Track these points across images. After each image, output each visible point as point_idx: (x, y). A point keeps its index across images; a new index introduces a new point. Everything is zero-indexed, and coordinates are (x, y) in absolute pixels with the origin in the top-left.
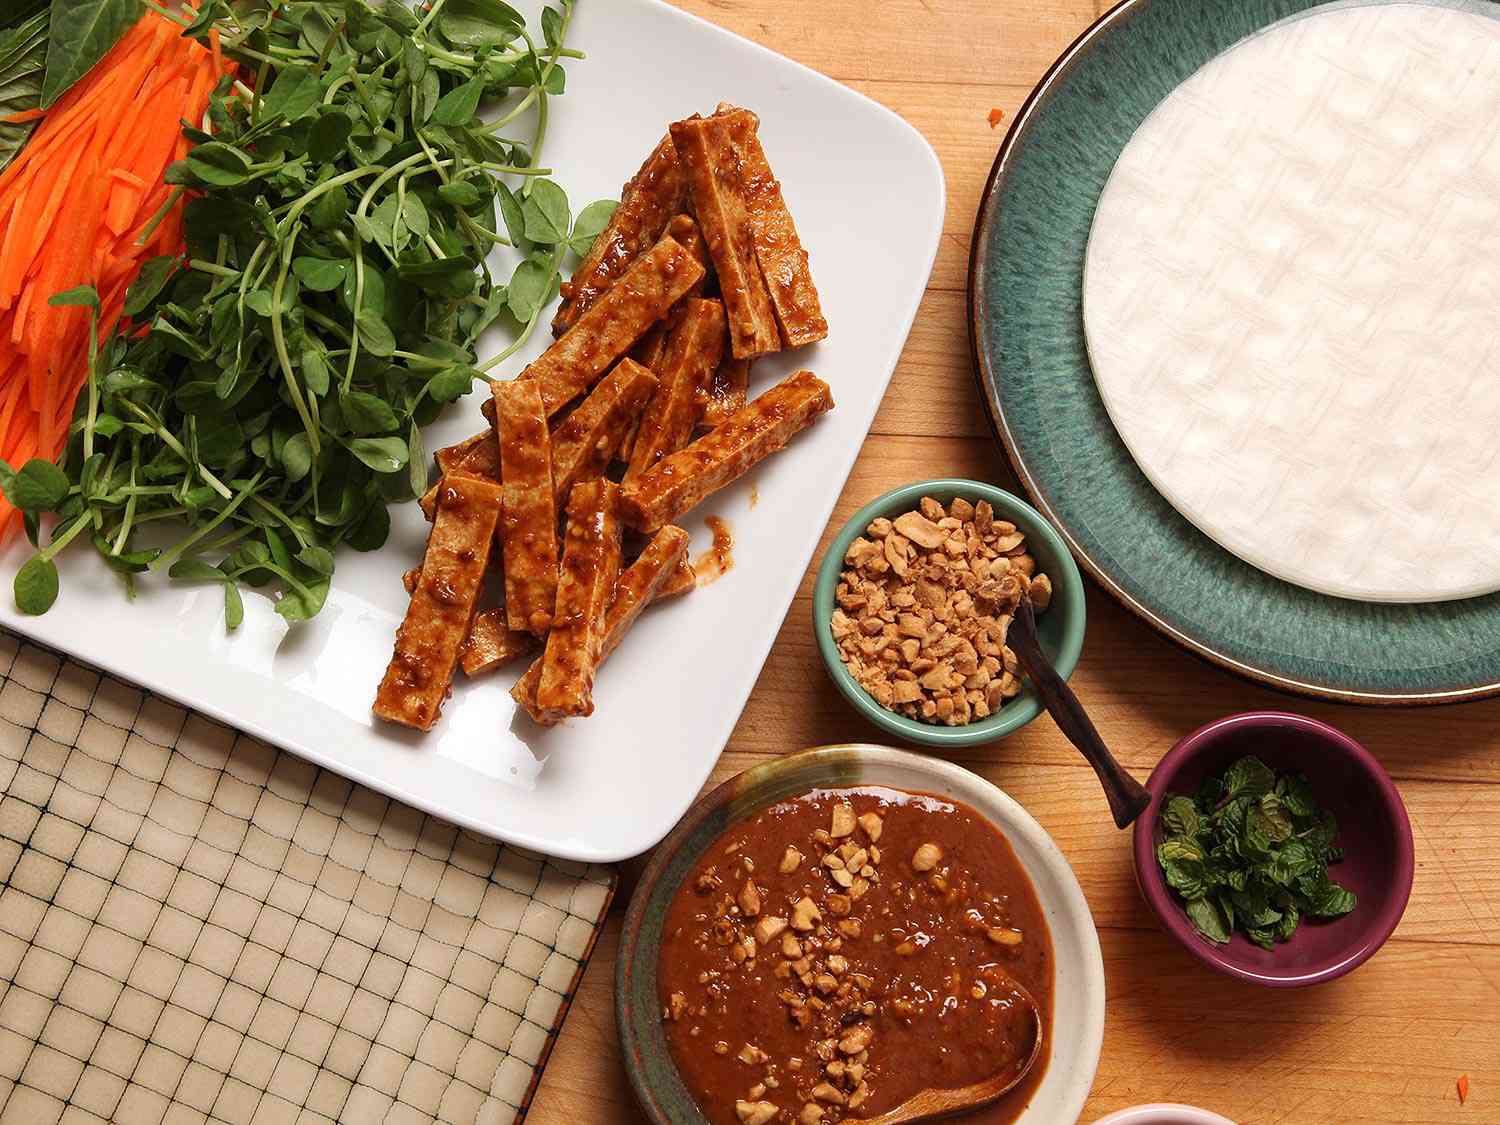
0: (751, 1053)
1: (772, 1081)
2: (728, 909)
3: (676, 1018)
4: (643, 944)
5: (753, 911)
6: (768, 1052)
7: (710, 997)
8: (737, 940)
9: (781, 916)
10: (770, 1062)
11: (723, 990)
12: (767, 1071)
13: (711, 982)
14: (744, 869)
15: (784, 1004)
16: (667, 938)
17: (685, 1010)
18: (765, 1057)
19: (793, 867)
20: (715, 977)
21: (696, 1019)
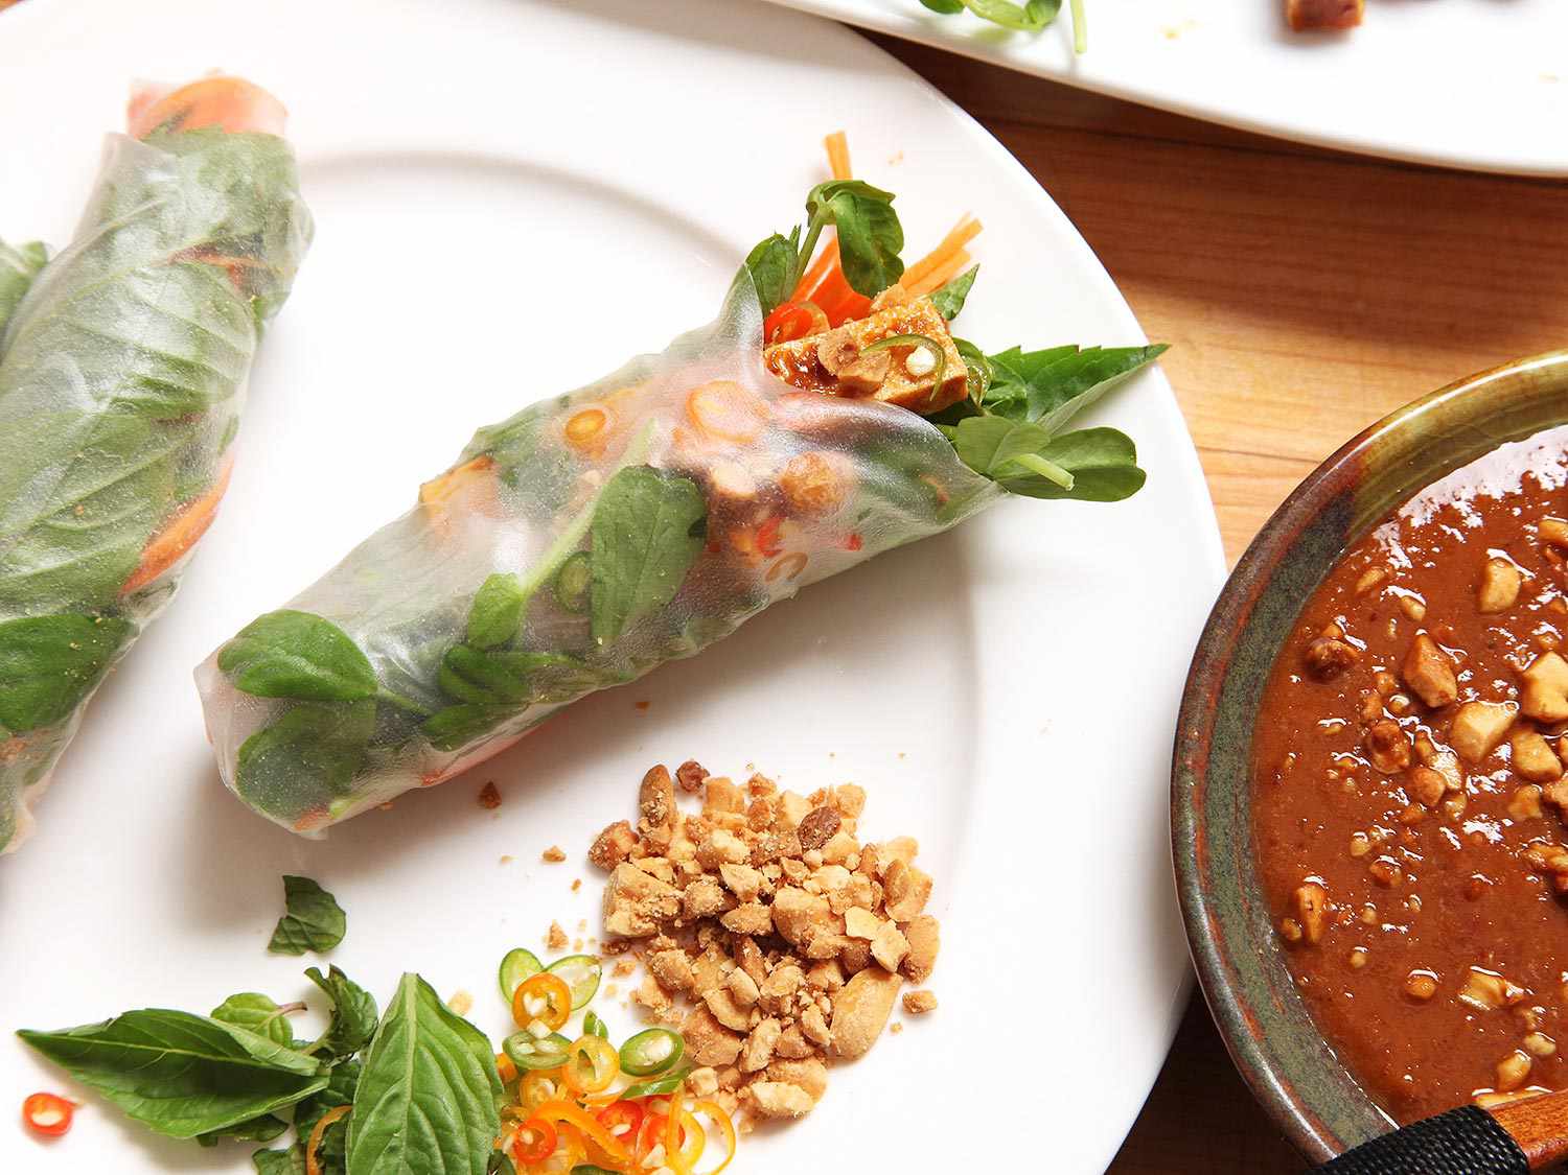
0: (1484, 988)
1: (1541, 1043)
2: (1385, 701)
3: (1314, 934)
4: (1220, 792)
5: (1443, 694)
6: (1516, 982)
7: (1381, 883)
8: (1418, 760)
9: (1501, 697)
10: (1526, 1002)
11: (1407, 866)
12: (1526, 1023)
13: (1375, 851)
14: (1405, 616)
15: (1537, 870)
16: (1266, 781)
17: (1329, 918)
18: (1513, 990)
19: (1510, 598)
20: (1385, 842)
21: (1360, 932)
